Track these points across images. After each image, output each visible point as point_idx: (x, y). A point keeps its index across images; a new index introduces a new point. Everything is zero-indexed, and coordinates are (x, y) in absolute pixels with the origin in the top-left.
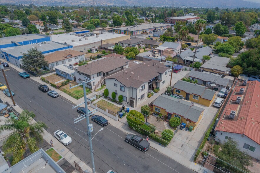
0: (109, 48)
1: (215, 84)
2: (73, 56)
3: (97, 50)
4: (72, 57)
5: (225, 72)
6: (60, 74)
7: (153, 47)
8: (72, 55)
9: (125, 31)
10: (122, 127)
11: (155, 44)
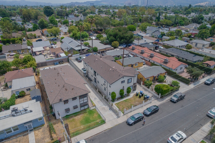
5: (111, 48)
10: (160, 101)
11: (22, 49)
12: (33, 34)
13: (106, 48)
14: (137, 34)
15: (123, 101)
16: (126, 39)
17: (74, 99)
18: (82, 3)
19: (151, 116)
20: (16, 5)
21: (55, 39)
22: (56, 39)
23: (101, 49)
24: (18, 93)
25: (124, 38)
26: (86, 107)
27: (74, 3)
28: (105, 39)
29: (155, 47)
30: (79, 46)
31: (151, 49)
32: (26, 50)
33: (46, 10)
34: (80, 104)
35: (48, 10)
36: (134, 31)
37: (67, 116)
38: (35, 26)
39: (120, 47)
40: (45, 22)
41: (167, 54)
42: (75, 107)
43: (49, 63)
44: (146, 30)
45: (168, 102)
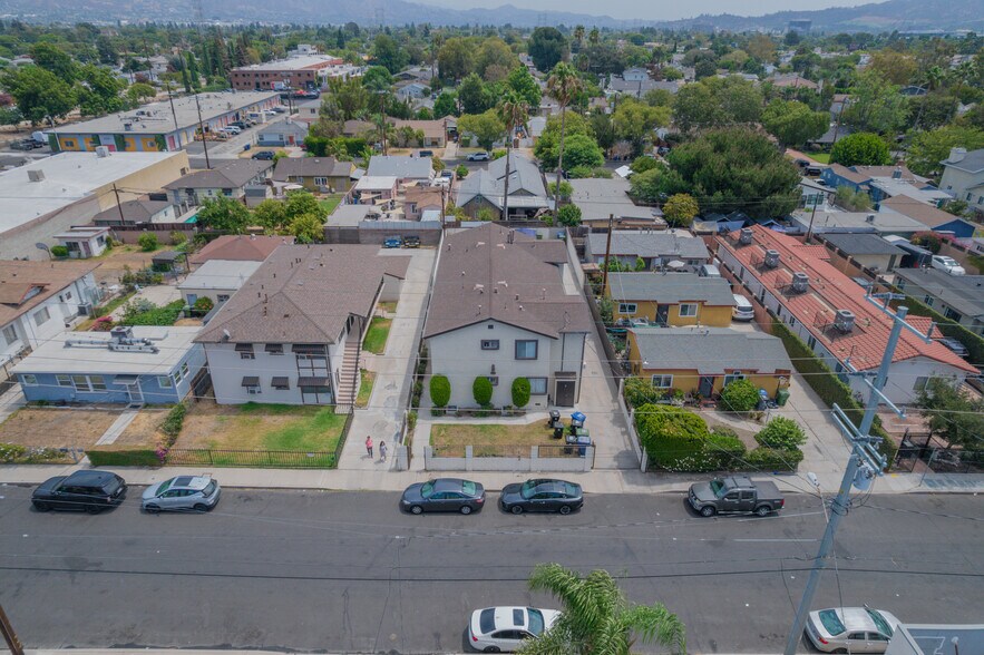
0: (154, 221)
1: (680, 258)
2: (52, 289)
3: (102, 238)
4: (48, 294)
5: (653, 220)
6: (71, 392)
7: (328, 186)
8: (41, 288)
9: (122, 135)
10: (629, 483)
11: (332, 174)
12: (415, 131)
13: (625, 219)
14: (867, 183)
15: (474, 426)
16: (738, 191)
17: (274, 348)
18: (750, 20)
19: (521, 516)
20: (472, 26)
21: (481, 157)
22: (485, 159)
23: (596, 221)
24: (193, 301)
25: (730, 186)
26: (324, 398)
27: (715, 18)
28: (646, 181)
29: (904, 258)
30: (522, 194)
31: (859, 262)
32: (344, 180)
33: (539, 41)
34: (300, 378)
35: (546, 43)
36: (856, 167)
37: (251, 403)
38: (442, 102)
39: (697, 226)
40: (484, 90)
41: (926, 300)
42: (280, 384)
43: (369, 237)
44: (943, 167)
45: (673, 501)
